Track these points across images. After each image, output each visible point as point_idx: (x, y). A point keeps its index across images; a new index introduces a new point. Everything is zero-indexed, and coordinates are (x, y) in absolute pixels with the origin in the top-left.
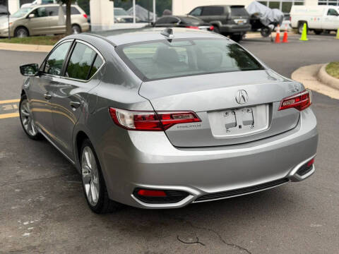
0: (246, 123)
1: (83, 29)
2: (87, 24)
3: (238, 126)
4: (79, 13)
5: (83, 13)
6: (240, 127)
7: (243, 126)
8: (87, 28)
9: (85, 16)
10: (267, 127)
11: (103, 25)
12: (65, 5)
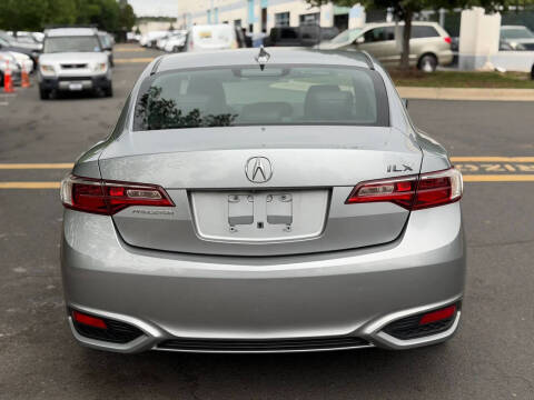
0: (273, 220)
1: (441, 60)
2: (449, 53)
3: (255, 224)
4: (437, 34)
5: (444, 35)
6: (260, 225)
7: (266, 224)
8: (448, 60)
9: (447, 40)
10: (319, 232)
11: (478, 55)
12: (402, 23)
